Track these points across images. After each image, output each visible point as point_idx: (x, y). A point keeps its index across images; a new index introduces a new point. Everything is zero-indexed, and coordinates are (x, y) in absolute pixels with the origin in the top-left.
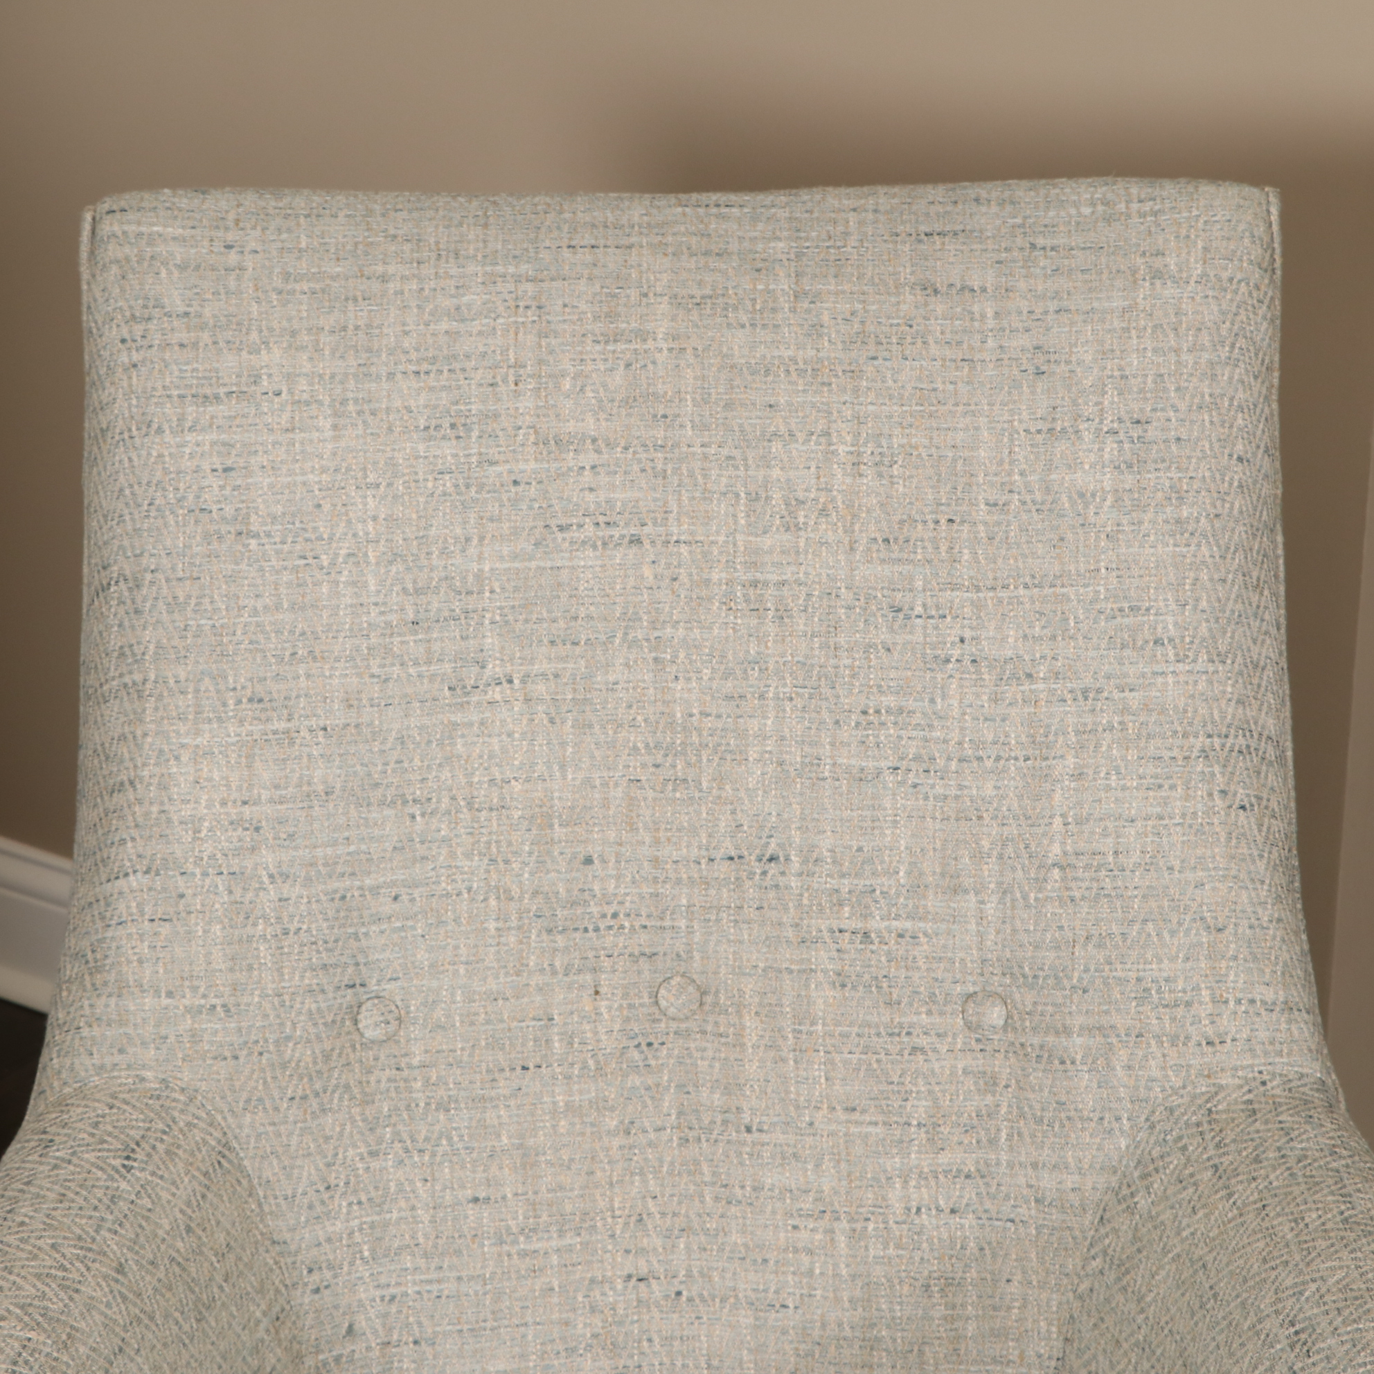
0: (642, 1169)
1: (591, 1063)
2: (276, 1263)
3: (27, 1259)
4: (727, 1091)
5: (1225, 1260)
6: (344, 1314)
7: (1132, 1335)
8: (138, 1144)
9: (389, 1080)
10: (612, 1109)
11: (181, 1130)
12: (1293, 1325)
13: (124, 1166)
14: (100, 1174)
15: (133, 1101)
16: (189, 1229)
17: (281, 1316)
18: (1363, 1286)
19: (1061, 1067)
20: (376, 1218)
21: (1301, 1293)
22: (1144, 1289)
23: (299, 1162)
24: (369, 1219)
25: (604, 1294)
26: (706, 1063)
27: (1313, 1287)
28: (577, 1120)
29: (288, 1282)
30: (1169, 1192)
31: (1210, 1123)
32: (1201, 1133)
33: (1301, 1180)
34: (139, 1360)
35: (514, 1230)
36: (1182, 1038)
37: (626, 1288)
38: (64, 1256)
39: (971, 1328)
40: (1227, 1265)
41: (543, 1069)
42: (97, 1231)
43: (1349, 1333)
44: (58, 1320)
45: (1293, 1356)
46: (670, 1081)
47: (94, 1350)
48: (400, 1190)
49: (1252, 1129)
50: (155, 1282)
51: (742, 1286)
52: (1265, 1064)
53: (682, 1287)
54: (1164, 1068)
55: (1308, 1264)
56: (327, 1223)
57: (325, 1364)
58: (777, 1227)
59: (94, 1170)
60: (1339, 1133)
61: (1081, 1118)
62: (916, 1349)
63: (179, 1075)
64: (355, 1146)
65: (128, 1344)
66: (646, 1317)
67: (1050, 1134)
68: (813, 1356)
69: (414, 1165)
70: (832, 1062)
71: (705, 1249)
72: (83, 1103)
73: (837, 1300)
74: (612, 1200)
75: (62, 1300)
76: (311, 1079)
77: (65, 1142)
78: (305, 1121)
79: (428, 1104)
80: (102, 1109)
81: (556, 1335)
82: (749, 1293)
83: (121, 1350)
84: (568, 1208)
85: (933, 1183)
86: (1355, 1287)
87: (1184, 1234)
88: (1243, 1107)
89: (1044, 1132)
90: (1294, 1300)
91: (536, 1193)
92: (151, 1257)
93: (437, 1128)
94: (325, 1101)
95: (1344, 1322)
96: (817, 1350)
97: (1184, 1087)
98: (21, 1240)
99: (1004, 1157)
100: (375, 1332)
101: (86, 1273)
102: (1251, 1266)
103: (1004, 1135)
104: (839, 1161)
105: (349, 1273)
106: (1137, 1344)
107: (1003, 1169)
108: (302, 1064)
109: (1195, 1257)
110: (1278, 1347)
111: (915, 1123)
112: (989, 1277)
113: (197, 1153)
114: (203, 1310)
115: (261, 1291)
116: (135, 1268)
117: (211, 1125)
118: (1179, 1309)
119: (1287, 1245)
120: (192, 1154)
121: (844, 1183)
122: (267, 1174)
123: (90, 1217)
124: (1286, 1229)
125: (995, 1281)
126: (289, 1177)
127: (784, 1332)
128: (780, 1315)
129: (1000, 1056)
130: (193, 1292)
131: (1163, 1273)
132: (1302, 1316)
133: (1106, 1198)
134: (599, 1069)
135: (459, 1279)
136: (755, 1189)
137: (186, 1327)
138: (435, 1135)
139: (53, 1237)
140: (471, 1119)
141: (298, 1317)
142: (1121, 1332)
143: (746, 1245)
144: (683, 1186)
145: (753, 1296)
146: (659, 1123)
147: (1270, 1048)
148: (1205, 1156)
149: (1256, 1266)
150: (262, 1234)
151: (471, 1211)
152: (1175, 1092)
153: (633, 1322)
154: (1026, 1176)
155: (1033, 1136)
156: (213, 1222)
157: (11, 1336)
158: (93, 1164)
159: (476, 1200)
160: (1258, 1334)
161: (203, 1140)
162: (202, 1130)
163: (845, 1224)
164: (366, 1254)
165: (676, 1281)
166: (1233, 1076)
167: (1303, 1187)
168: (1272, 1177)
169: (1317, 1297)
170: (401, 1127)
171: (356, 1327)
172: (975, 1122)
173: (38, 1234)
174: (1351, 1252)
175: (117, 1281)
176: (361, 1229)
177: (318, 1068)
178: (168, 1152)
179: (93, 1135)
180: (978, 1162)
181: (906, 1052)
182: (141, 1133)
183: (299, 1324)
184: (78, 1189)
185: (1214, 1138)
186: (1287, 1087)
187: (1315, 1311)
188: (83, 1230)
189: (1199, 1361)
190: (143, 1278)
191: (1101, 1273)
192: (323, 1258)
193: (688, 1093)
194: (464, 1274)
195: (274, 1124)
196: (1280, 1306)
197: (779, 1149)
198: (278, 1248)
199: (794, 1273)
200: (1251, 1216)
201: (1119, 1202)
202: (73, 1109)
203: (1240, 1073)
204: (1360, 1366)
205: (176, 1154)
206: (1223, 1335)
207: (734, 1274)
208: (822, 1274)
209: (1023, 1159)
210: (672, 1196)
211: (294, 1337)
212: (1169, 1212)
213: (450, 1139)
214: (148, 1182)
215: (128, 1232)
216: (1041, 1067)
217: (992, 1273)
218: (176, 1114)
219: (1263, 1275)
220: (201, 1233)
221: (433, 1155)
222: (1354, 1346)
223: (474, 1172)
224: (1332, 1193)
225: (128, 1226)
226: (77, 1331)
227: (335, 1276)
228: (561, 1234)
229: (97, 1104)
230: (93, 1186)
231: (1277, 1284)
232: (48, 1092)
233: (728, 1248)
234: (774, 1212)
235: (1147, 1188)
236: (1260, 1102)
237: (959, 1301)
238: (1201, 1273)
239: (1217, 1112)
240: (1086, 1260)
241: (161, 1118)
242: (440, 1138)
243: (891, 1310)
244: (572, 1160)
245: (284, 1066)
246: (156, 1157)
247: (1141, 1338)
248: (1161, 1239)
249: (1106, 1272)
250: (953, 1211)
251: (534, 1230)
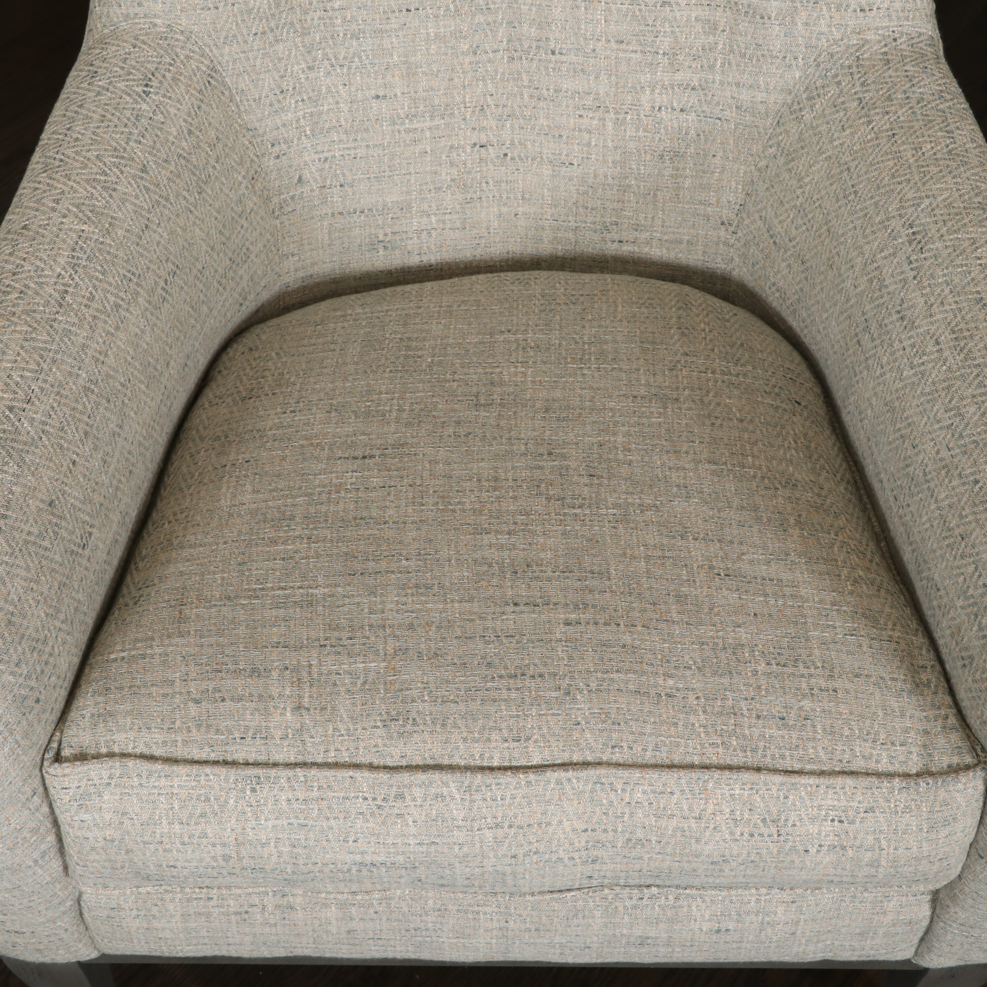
0: (484, 77)
1: (452, 6)
2: (250, 143)
3: (81, 168)
4: (540, 27)
5: (864, 170)
6: (296, 170)
7: (793, 199)
8: (153, 75)
9: (319, 18)
10: (465, 38)
11: (182, 62)
12: (912, 228)
13: (144, 92)
14: (128, 98)
15: (149, 42)
16: (190, 132)
17: (255, 177)
18: (961, 205)
19: (761, 21)
20: (314, 110)
21: (919, 205)
22: (803, 174)
23: (262, 76)
24: (309, 111)
25: (458, 155)
26: (527, 7)
27: (927, 202)
28: (442, 45)
29: (258, 154)
30: (826, 112)
31: (858, 67)
32: (851, 74)
33: (919, 117)
34: (160, 230)
35: (402, 116)
36: (844, 6)
37: (472, 151)
38: (105, 164)
39: (688, 183)
40: (866, 173)
41: (420, 11)
42: (127, 143)
43: (951, 240)
44: (102, 214)
45: (910, 250)
46: (503, 19)
47: (128, 231)
48: (329, 91)
49: (886, 74)
50: (168, 174)
51: (546, 151)
52: (897, 26)
53: (507, 151)
54: (829, 26)
55: (924, 184)
56: (282, 115)
57: (285, 201)
58: (569, 115)
59: (124, 96)
60: (944, 81)
61: (771, 56)
62: (652, 193)
63: (179, 22)
64: (298, 63)
65: (152, 222)
66: (484, 169)
67: (749, 65)
68: (588, 194)
69: (337, 75)
70: (610, 10)
71: (523, 128)
72: (116, 42)
73: (605, 162)
74: (464, 97)
75: (104, 198)
76: (268, 20)
77: (105, 74)
78: (265, 48)
79: (345, 34)
80: (128, 48)
81: (429, 180)
82: (550, 155)
83: (147, 227)
84: (437, 102)
85: (670, 92)
86: (956, 205)
87: (835, 143)
88: (881, 57)
89: (745, 63)
90: (913, 209)
91: (416, 92)
92: (165, 157)
93: (351, 50)
94: (278, 34)
95: (948, 230)
96: (590, 190)
97: (842, 40)
98: (76, 153)
99: (718, 78)
100: (316, 181)
101: (120, 176)
102: (883, 178)
103: (719, 63)
104: (610, 75)
105: (298, 145)
106: (795, 206)
107: (717, 85)
108: (261, 10)
109: (842, 161)
110: (900, 240)
111: (661, 52)
112: (702, 152)
113: (193, 77)
114: (203, 185)
115: (241, 163)
116: (154, 167)
117: (202, 56)
118: (827, 193)
119: (910, 167)
120: (190, 79)
121: (613, 89)
122: (242, 86)
123: (122, 133)
124: (909, 154)
125: (705, 156)
126: (256, 87)
127: (571, 179)
128: (568, 169)
129: (721, 9)
130: (195, 175)
131: (818, 166)
132: (918, 222)
133: (782, 110)
134: (457, 10)
135: (368, 146)
136: (556, 91)
137: (192, 200)
138: (351, 55)
139: (98, 150)
140: (373, 44)
141: (267, 174)
142: (784, 196)
143: (549, 126)
144: (510, 88)
145: (552, 157)
146: (496, 47)
147: (902, 14)
148: (853, 91)
149: (886, 179)
150: (240, 126)
151: (374, 104)
152: (836, 42)
153: (476, 172)
154: (731, 91)
155: (738, 65)
156: (206, 124)
157: (71, 230)
158: (123, 91)
159: (378, 97)
160: (886, 228)
161: (197, 67)
162: (196, 60)
163: (612, 115)
164: (308, 132)
165: (504, 147)
166: (875, 34)
167: (921, 123)
168: (900, 113)
169: (929, 209)
170: (328, 50)
171: (303, 178)
172: (701, 53)
173: (87, 148)
174: (954, 177)
175: (142, 178)
176: (304, 117)
177: (272, 12)
178: (173, 79)
179: (122, 68)
180: (700, 80)
181: (659, 5)
182: (155, 66)
183: (267, 178)
184: (114, 111)
185: (860, 78)
186: (910, 43)
187: (928, 220)
188: (117, 143)
189: (840, 232)
190: (160, 173)
191: (775, 157)
192: (281, 137)
193: (515, 27)
194: (371, 144)
195: (245, 52)
196: (903, 212)
197: (572, 66)
198: (251, 133)
199: (578, 144)
200: (884, 140)
201: (791, 112)
202: (110, 47)
203: (880, 32)
204: (958, 266)
205: (179, 79)
206: (860, 222)
207: (541, 143)
208: (596, 145)
209: (730, 80)
210: (503, 94)
211: (265, 187)
212: (825, 126)
213: (360, 57)
214: (161, 103)
215: (148, 141)
216: (747, 19)
217: (704, 150)
218: (178, 50)
219: (892, 187)
220: (198, 133)
221: (350, 68)
222: (955, 251)
223: (376, 79)
224: (941, 129)
225: (148, 136)
226: (116, 219)
227: (289, 148)
228: (432, 118)
229: (125, 44)
230: (124, 108)
231: (901, 195)
232: (95, 31)
233: (537, 128)
234: (567, 106)
235: (811, 107)
236: (892, 54)
237: (681, 166)
238: (846, 173)
239: (863, 59)
240: (765, 148)
241: (169, 54)
242: (353, 57)
243: (638, 169)
244: (439, 71)
245: (249, 12)
246: (166, 84)
247: (798, 204)
248: (818, 143)
249: (778, 156)
250: (682, 110)
251: (415, 116)
